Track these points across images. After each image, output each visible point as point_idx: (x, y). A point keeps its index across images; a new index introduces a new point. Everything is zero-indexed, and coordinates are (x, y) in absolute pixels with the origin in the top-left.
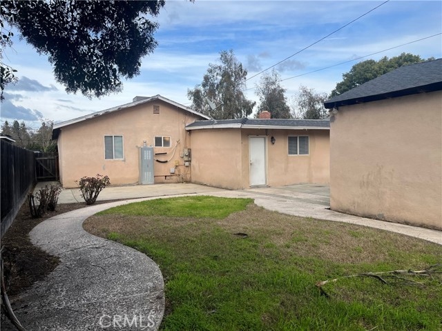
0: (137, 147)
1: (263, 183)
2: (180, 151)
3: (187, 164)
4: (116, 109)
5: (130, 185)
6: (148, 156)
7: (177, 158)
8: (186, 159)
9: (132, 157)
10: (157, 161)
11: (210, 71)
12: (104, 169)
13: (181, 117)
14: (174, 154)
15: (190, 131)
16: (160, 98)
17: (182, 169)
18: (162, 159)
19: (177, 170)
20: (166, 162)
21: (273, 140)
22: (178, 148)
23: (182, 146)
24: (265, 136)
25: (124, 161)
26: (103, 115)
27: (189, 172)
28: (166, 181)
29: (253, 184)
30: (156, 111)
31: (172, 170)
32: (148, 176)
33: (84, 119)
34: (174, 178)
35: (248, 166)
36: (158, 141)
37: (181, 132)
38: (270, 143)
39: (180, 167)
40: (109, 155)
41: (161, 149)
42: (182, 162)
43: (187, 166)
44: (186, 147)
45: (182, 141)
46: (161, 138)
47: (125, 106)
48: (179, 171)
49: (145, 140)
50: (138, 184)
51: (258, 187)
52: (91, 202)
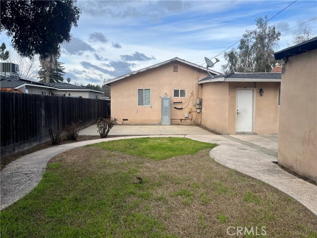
0: (160, 97)
1: (250, 130)
2: (193, 100)
3: (198, 111)
4: (145, 70)
5: (155, 125)
6: (167, 104)
7: (191, 106)
8: (198, 107)
9: (156, 105)
10: (175, 108)
11: (245, 36)
12: (137, 112)
13: (196, 74)
14: (188, 103)
15: (201, 85)
16: (177, 60)
17: (194, 114)
18: (179, 106)
19: (190, 116)
20: (182, 109)
21: (261, 92)
22: (192, 98)
23: (195, 97)
24: (254, 88)
25: (151, 107)
26: (136, 74)
27: (200, 117)
28: (181, 123)
29: (239, 131)
30: (176, 70)
31: (186, 115)
32: (167, 119)
33: (124, 77)
34: (188, 121)
35: (235, 115)
36: (176, 93)
37: (194, 86)
38: (259, 95)
39: (192, 113)
40: (141, 102)
41: (178, 99)
42: (194, 110)
43: (198, 113)
44: (198, 98)
45: (195, 93)
46: (178, 90)
47: (151, 67)
48: (192, 116)
49: (166, 92)
50: (160, 124)
51: (244, 133)
52: (104, 136)
